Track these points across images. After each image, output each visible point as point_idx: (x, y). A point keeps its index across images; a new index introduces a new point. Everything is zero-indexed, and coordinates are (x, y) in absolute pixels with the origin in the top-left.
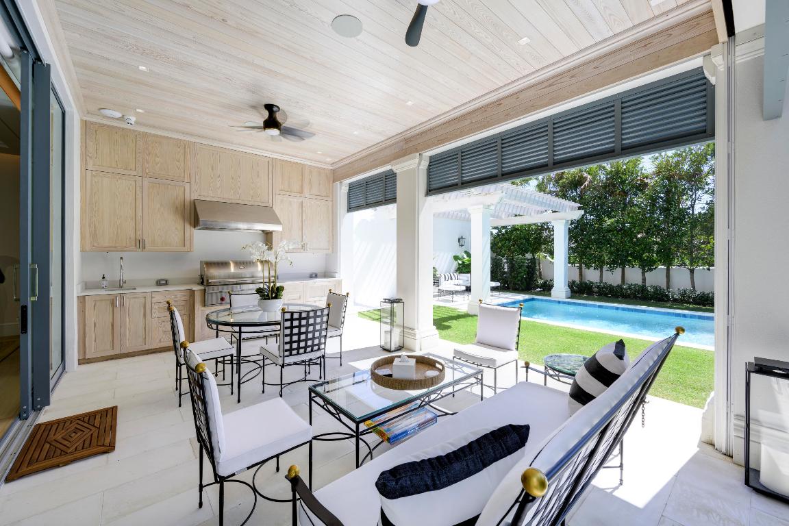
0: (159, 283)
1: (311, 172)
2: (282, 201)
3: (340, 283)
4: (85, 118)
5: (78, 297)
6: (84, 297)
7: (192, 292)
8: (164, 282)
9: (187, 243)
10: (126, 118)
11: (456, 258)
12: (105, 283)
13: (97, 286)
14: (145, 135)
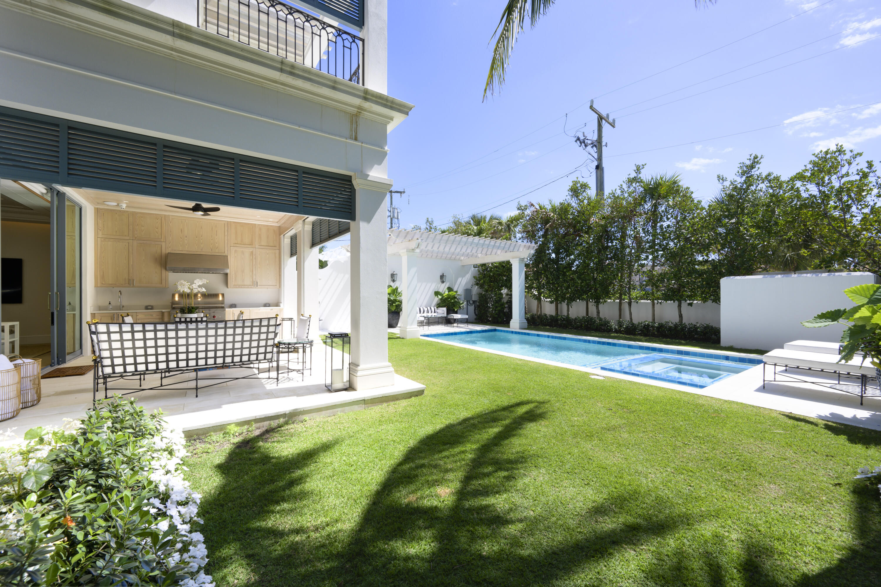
0: (147, 308)
1: (260, 229)
2: (236, 251)
3: (281, 310)
4: (97, 207)
5: (91, 314)
6: (95, 314)
7: (163, 313)
8: (150, 307)
9: (164, 282)
10: (120, 205)
11: (437, 293)
12: (111, 307)
13: (106, 309)
14: (134, 214)
